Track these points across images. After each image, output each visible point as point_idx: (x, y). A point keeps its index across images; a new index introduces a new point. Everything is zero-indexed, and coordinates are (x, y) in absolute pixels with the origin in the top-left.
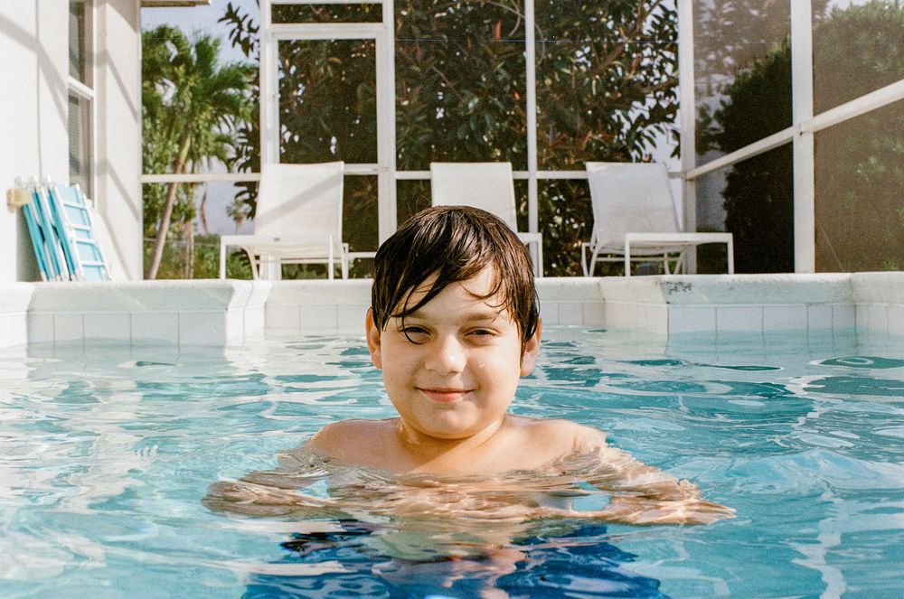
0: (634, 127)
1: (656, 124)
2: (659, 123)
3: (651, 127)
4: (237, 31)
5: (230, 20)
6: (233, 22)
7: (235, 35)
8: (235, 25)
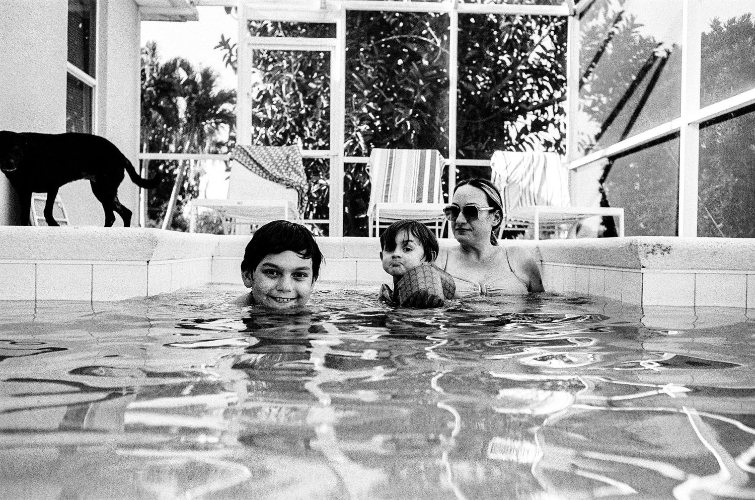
0: (519, 135)
1: (536, 133)
2: (538, 132)
3: (532, 135)
4: (229, 55)
5: (223, 47)
6: (225, 48)
7: (227, 59)
8: (227, 51)
